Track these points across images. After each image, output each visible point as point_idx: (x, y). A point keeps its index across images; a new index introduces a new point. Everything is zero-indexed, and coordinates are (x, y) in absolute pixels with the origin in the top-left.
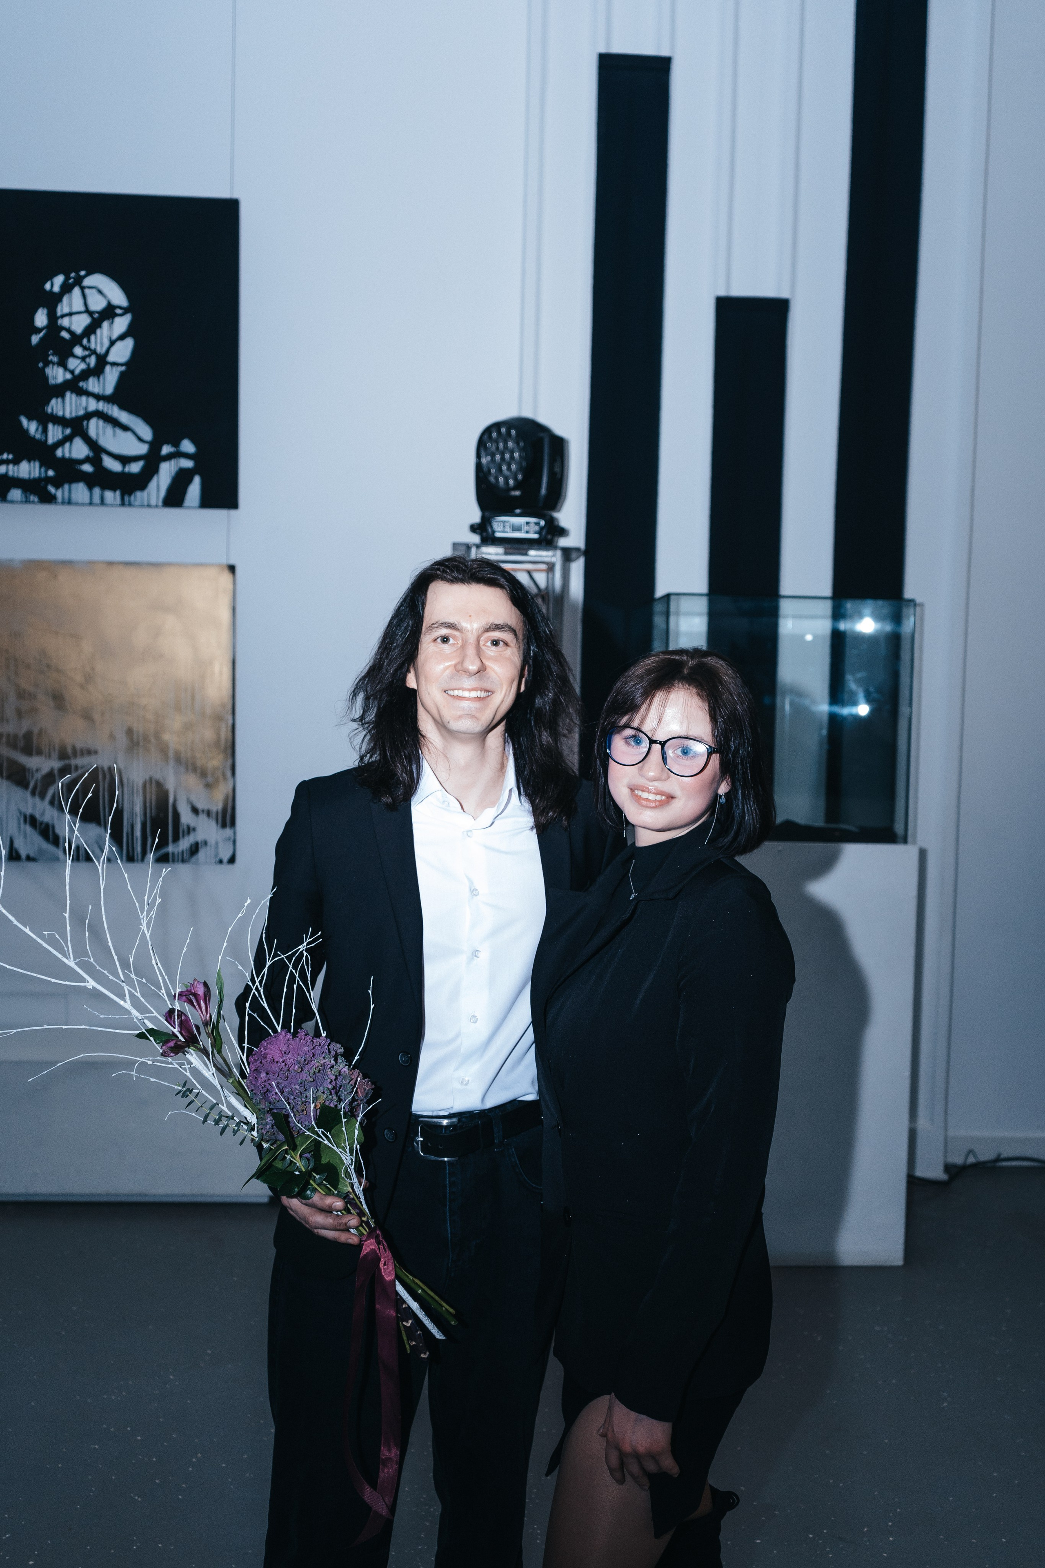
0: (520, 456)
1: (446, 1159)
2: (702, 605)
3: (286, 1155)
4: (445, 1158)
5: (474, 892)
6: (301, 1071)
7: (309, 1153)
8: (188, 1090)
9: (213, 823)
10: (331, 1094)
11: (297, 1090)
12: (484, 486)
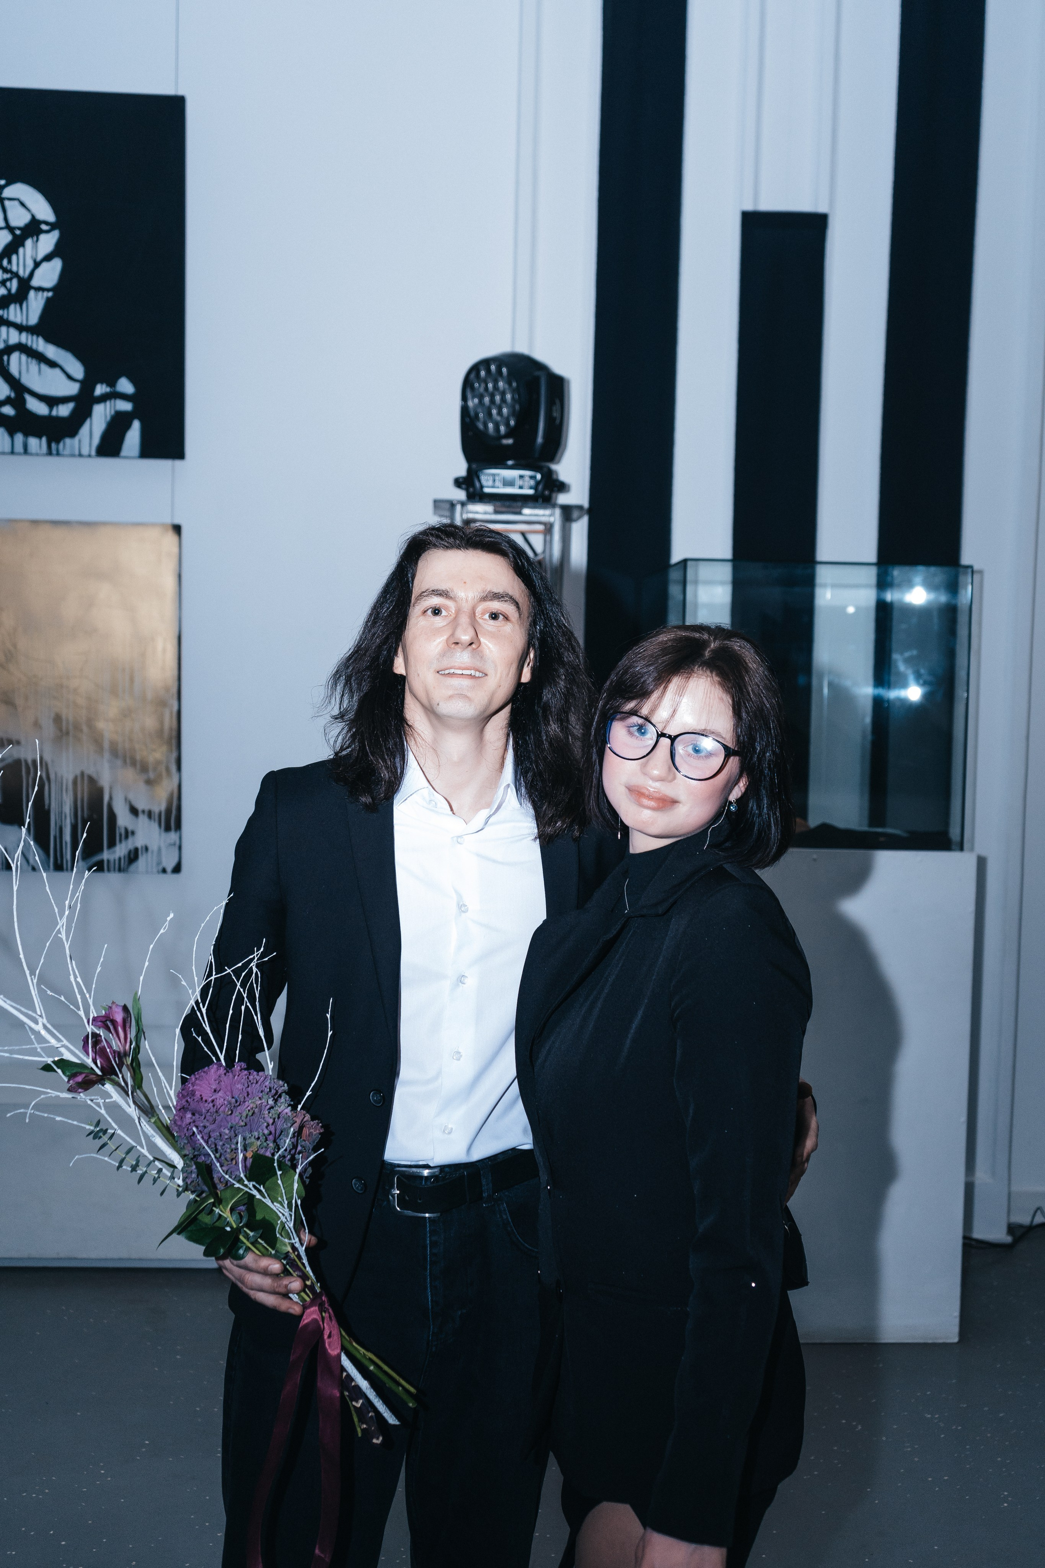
0: (513, 398)
1: (427, 1215)
2: (725, 572)
3: (214, 1208)
4: (425, 1213)
5: (462, 908)
6: (231, 1114)
7: (244, 1205)
8: (101, 1130)
9: (155, 826)
10: (266, 1140)
11: (226, 1134)
12: (470, 433)
